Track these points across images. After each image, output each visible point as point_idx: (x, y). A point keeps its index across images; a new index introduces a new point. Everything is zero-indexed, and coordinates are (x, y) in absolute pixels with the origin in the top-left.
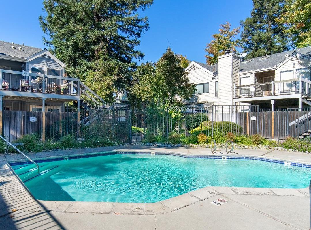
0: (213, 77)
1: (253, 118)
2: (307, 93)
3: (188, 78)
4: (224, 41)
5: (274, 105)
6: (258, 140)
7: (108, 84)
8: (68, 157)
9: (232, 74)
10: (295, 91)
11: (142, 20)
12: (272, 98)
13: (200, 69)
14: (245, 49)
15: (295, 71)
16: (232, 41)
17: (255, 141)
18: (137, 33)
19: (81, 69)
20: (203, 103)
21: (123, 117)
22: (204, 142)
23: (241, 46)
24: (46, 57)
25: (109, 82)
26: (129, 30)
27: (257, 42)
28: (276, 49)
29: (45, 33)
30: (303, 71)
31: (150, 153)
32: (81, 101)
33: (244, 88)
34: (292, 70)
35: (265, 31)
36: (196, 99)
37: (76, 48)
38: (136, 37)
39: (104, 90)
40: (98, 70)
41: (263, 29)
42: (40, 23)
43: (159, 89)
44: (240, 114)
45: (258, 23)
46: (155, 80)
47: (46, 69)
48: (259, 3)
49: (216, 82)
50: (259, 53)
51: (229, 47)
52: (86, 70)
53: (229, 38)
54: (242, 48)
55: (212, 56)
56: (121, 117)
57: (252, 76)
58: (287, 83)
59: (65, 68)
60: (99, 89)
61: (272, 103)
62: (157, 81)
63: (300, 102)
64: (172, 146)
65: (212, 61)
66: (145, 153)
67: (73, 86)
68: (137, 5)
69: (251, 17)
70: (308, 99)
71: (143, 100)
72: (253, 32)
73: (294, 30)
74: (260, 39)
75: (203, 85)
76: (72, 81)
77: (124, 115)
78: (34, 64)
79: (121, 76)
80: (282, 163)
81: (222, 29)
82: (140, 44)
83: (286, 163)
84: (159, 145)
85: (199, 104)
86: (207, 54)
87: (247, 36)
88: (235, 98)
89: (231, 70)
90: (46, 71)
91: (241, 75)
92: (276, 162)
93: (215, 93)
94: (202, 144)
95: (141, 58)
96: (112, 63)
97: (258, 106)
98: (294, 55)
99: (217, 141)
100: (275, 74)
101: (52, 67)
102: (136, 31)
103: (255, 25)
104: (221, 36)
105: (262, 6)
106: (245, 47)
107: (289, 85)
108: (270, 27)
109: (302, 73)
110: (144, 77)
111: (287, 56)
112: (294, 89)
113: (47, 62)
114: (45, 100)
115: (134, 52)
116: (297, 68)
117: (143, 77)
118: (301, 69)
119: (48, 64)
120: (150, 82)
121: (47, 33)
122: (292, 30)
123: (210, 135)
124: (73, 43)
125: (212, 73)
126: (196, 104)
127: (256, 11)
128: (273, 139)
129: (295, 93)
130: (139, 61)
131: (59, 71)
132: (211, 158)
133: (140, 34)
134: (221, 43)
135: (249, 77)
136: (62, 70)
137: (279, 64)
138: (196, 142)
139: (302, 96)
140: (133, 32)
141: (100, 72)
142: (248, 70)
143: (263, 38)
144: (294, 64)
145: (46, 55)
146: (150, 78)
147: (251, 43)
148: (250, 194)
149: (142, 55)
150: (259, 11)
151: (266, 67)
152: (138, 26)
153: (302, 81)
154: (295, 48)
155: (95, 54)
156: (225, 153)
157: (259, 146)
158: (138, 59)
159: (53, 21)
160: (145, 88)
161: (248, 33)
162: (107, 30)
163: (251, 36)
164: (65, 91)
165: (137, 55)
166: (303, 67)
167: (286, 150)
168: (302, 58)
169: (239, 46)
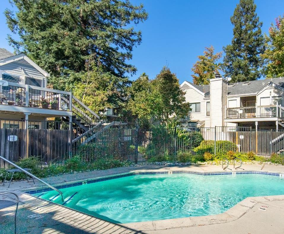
0: (204, 97)
1: (242, 137)
2: (280, 117)
3: (185, 98)
4: (208, 63)
5: (257, 126)
6: (252, 157)
7: (102, 99)
8: (87, 181)
9: (222, 97)
10: (271, 115)
11: (136, 33)
12: (256, 120)
13: (192, 89)
14: (227, 73)
15: (271, 98)
16: (215, 64)
17: (250, 158)
18: (128, 46)
19: (66, 80)
20: (195, 121)
21: (129, 136)
22: (210, 160)
23: (223, 69)
24: (23, 63)
25: (104, 97)
26: (120, 42)
27: (237, 68)
28: (252, 75)
29: (13, 31)
30: (277, 98)
31: (168, 172)
32: (74, 117)
33: (234, 110)
34: (269, 97)
35: (242, 58)
36: (189, 118)
37: (60, 54)
38: (127, 50)
39: (97, 105)
40: (89, 83)
41: (241, 57)
42: (6, 18)
43: (156, 108)
44: (230, 133)
45: (237, 51)
46: (151, 98)
47: (23, 77)
48: (239, 33)
49: (207, 102)
50: (239, 78)
51: (213, 69)
52: (73, 82)
53: (213, 61)
54: (223, 71)
55: (197, 76)
56: (128, 136)
57: (239, 99)
58: (266, 107)
59: (47, 77)
60: (91, 104)
61: (257, 124)
62: (154, 99)
63: (277, 124)
64: (183, 164)
65: (198, 81)
66: (163, 173)
67: (62, 99)
68: (130, 18)
69: (231, 45)
70: (282, 122)
71: (139, 117)
72: (233, 58)
73: (273, 66)
74: (239, 65)
75: (195, 104)
76: (60, 94)
77: (131, 134)
78: (6, 70)
79: (116, 91)
80: (278, 175)
81: (207, 52)
82: (132, 58)
83: (280, 175)
84: (169, 163)
85: (191, 122)
86: (193, 73)
87: (228, 62)
88: (226, 119)
89: (221, 93)
90: (23, 80)
91: (229, 97)
92: (274, 174)
93: (206, 113)
94: (208, 162)
95: (133, 73)
96: (106, 76)
97: (251, 127)
98: (271, 85)
99: (220, 159)
100: (257, 99)
101: (31, 76)
102: (128, 44)
103: (234, 52)
104: (206, 57)
105: (240, 36)
106: (226, 71)
107: (267, 109)
108: (247, 56)
109: (276, 100)
110: (140, 93)
111: (263, 84)
112: (270, 113)
113: (25, 69)
114: (29, 115)
115: (126, 66)
116: (273, 96)
117: (138, 94)
118: (276, 97)
119: (26, 72)
120: (147, 100)
121: (16, 31)
122: (272, 65)
123: (213, 153)
124: (56, 49)
125: (203, 94)
126: (189, 123)
127: (235, 40)
128: (257, 155)
129: (271, 116)
130: (132, 76)
131: (40, 81)
132: (223, 174)
133: (132, 48)
134: (205, 65)
135: (236, 100)
136: (45, 80)
137: (259, 91)
138: (203, 160)
139: (278, 119)
140: (125, 45)
141: (92, 85)
142: (235, 94)
143: (242, 65)
144: (271, 92)
145: (23, 60)
146: (146, 95)
147: (231, 68)
148: (278, 200)
149: (134, 70)
150: (238, 40)
151: (249, 92)
152: (129, 39)
153: (278, 107)
154: (265, 76)
155: (86, 65)
156: (234, 170)
157: (253, 162)
158: (130, 74)
159: (28, 19)
160: (142, 106)
161: (229, 59)
162: (99, 40)
163: (231, 62)
164: (55, 105)
165: (130, 69)
166: (277, 95)
167: (274, 164)
168: (276, 87)
169: (221, 69)
